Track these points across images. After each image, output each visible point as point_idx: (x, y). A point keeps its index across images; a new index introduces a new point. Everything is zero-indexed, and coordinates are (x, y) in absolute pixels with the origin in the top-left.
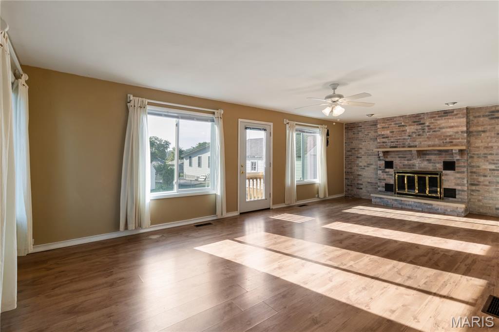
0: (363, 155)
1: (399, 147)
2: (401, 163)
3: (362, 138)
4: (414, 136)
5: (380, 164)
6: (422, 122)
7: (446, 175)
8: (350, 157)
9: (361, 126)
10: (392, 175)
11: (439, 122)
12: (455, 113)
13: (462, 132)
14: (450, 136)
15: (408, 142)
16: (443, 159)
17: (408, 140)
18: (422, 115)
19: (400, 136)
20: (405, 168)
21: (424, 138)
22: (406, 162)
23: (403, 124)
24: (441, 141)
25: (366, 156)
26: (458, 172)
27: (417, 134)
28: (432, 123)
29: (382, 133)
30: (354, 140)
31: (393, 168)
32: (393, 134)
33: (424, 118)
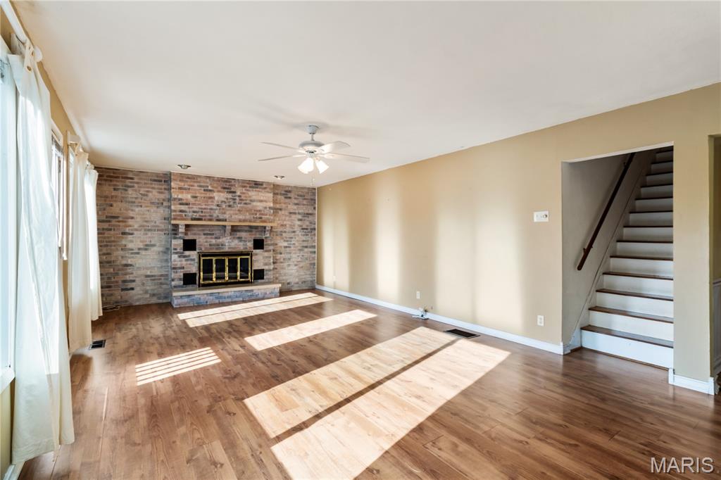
0: (136, 230)
1: (205, 220)
2: (206, 242)
3: (134, 200)
4: (224, 206)
5: (175, 245)
6: (232, 190)
7: (256, 254)
8: (106, 232)
9: (132, 179)
10: (194, 260)
11: (250, 193)
12: (264, 186)
13: (270, 208)
14: (260, 211)
15: (216, 214)
16: (253, 237)
17: (217, 211)
18: (233, 181)
19: (206, 205)
20: (211, 249)
21: (235, 210)
22: (214, 241)
23: (210, 188)
24: (252, 216)
25: (142, 232)
26: (266, 251)
27: (227, 204)
28: (244, 193)
29: (180, 196)
30: (116, 201)
31: (195, 250)
32: (196, 201)
33: (235, 185)
